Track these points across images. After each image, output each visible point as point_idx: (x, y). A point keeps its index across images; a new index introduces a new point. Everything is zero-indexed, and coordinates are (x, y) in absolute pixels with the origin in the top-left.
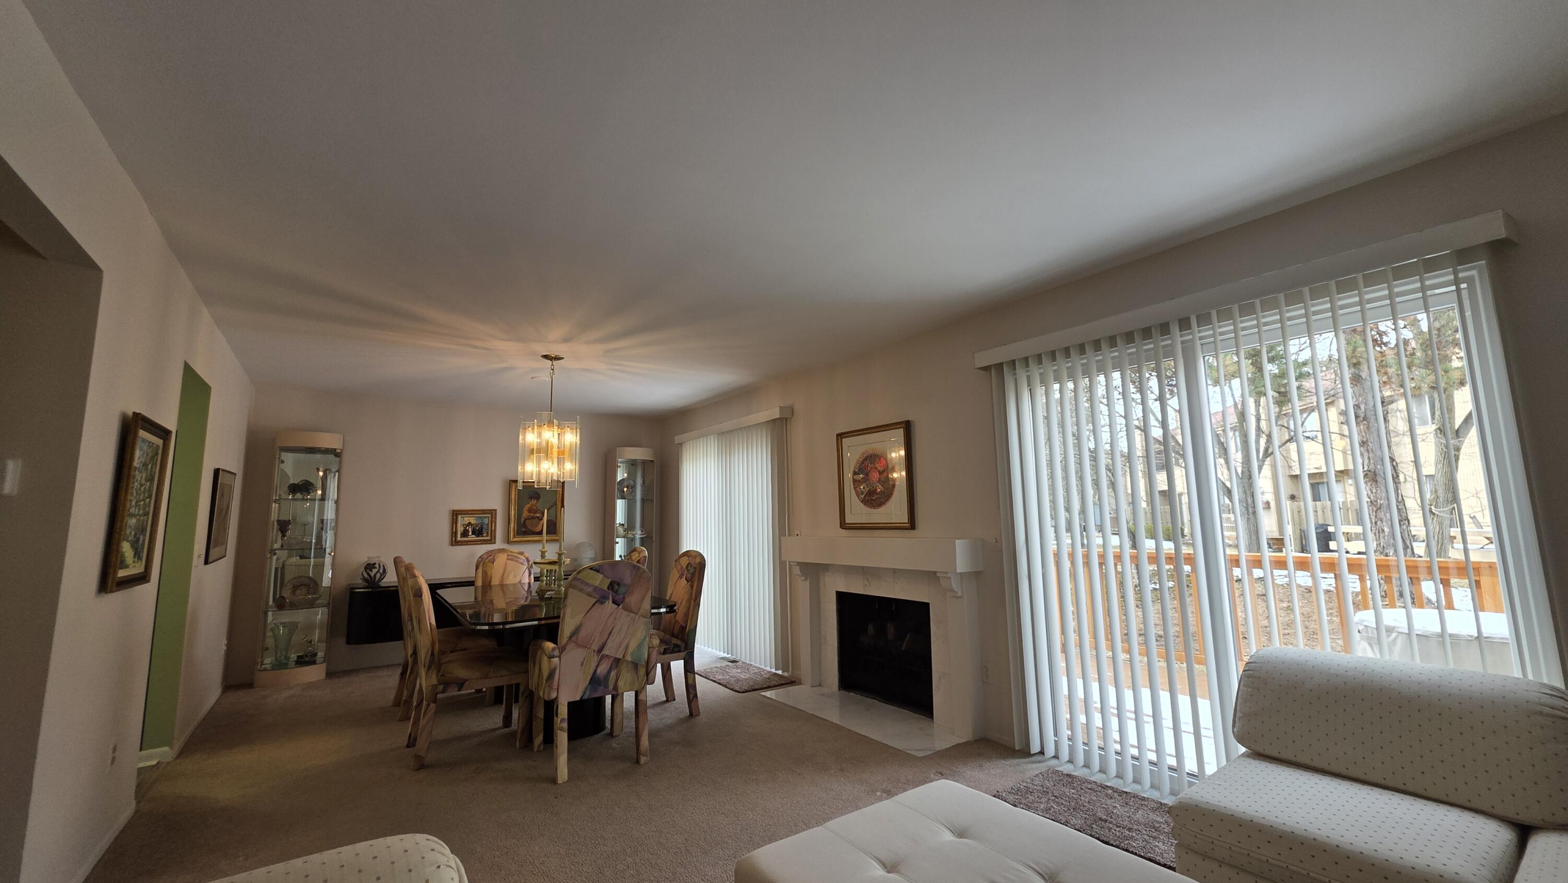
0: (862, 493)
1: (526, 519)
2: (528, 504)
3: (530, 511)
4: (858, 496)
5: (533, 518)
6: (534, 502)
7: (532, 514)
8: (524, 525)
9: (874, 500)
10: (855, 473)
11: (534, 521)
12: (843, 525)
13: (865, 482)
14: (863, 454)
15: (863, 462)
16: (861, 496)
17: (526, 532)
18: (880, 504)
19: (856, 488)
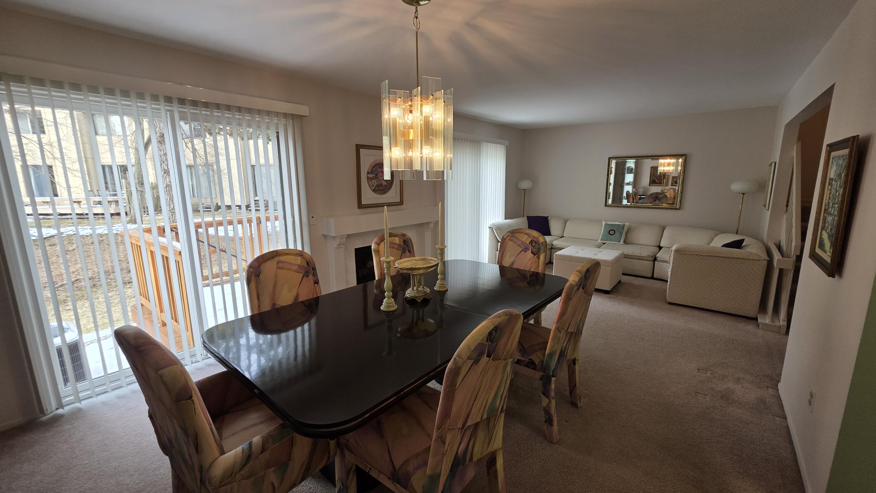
0: (373, 186)
4: (370, 187)
9: (381, 190)
10: (368, 173)
12: (360, 206)
13: (375, 179)
14: (374, 161)
15: (374, 167)
16: (372, 187)
18: (385, 193)
19: (369, 182)
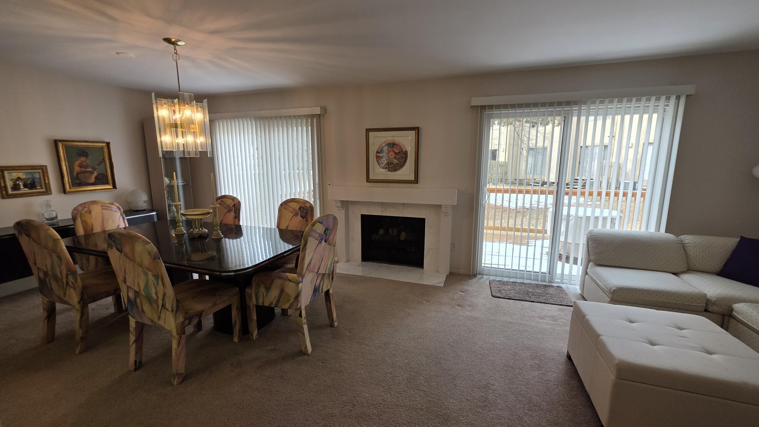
0: (383, 163)
1: (78, 174)
2: (77, 160)
3: (80, 166)
4: (380, 164)
5: (85, 172)
6: (83, 159)
7: (84, 169)
8: (77, 177)
9: (391, 168)
10: (378, 152)
11: (87, 175)
12: (368, 180)
13: (384, 158)
14: (385, 142)
15: (384, 147)
17: (80, 183)
18: (395, 170)
19: (378, 161)
